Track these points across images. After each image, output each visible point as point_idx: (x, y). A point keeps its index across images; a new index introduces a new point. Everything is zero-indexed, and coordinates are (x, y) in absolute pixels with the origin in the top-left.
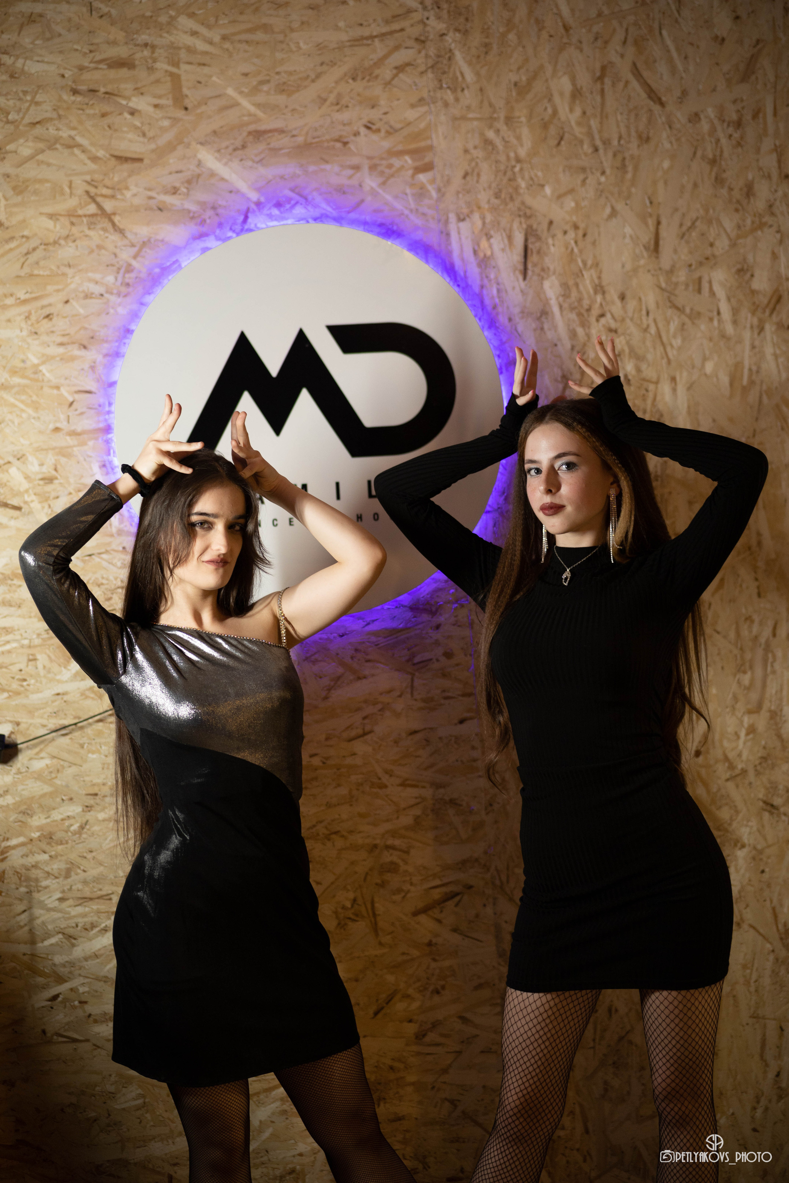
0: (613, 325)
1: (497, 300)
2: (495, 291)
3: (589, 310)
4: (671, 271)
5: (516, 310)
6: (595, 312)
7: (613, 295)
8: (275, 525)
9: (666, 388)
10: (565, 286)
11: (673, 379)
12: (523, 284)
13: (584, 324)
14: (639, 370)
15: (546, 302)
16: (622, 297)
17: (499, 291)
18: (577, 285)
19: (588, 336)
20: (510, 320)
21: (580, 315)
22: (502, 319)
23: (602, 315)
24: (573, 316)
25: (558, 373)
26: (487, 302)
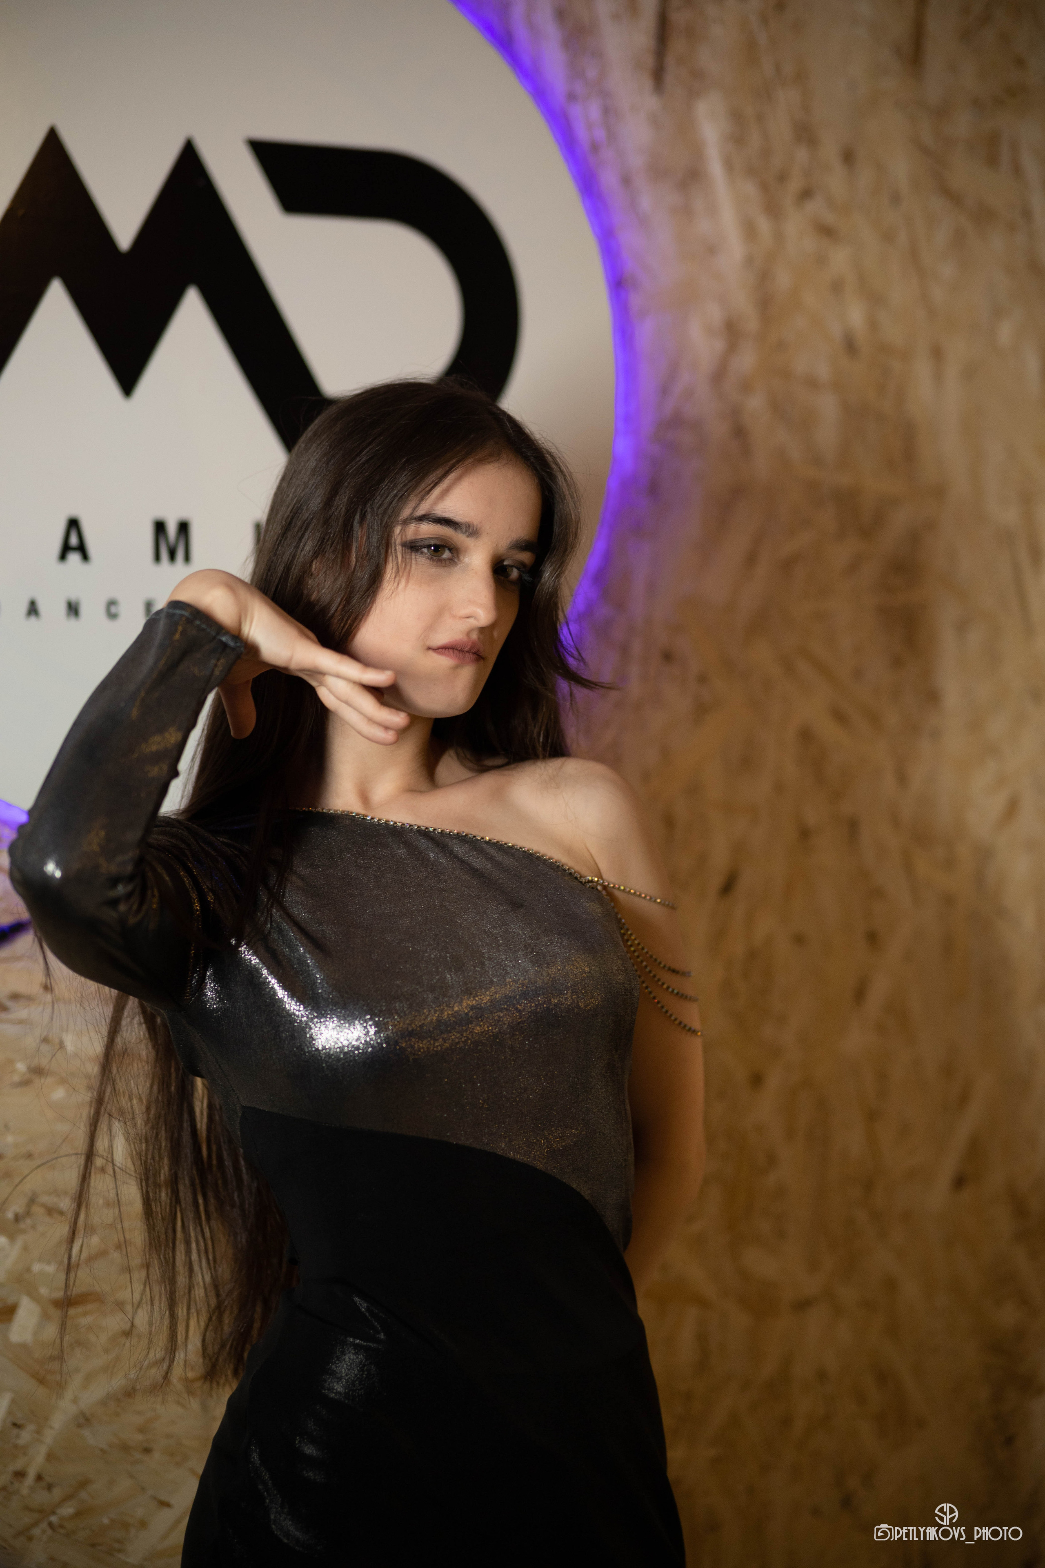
0: (829, 218)
1: (600, 134)
2: (594, 110)
3: (782, 178)
4: (942, 113)
5: (637, 161)
6: (795, 184)
7: (830, 150)
8: (112, 616)
9: (922, 368)
10: (737, 116)
11: (937, 354)
12: (650, 102)
13: (773, 209)
14: (873, 325)
15: (697, 151)
16: (848, 157)
17: (607, 111)
18: (760, 118)
19: (779, 237)
20: (626, 181)
21: (764, 187)
22: (609, 179)
23: (806, 194)
24: (750, 188)
25: (715, 313)
26: (582, 134)
